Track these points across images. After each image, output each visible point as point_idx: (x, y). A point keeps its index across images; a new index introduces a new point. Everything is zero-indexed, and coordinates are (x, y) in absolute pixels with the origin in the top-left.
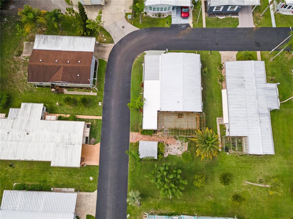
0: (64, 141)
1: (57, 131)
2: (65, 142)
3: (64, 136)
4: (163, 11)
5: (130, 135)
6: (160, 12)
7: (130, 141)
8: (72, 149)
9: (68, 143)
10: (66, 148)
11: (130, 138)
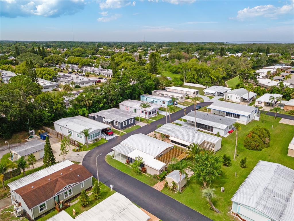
0: (115, 212)
1: (101, 211)
2: (117, 212)
3: (111, 209)
4: (93, 138)
5: (154, 188)
6: (95, 138)
7: (159, 190)
8: (129, 212)
9: (120, 212)
10: (123, 215)
11: (157, 189)
